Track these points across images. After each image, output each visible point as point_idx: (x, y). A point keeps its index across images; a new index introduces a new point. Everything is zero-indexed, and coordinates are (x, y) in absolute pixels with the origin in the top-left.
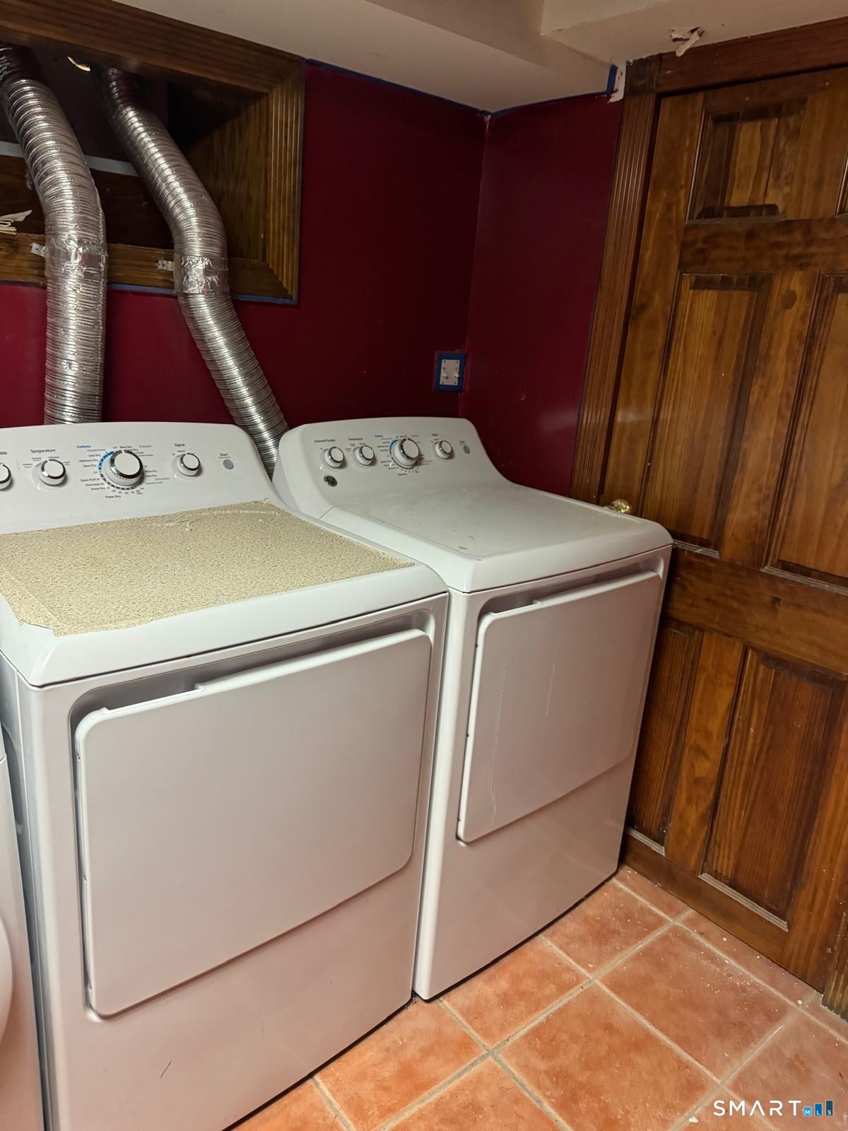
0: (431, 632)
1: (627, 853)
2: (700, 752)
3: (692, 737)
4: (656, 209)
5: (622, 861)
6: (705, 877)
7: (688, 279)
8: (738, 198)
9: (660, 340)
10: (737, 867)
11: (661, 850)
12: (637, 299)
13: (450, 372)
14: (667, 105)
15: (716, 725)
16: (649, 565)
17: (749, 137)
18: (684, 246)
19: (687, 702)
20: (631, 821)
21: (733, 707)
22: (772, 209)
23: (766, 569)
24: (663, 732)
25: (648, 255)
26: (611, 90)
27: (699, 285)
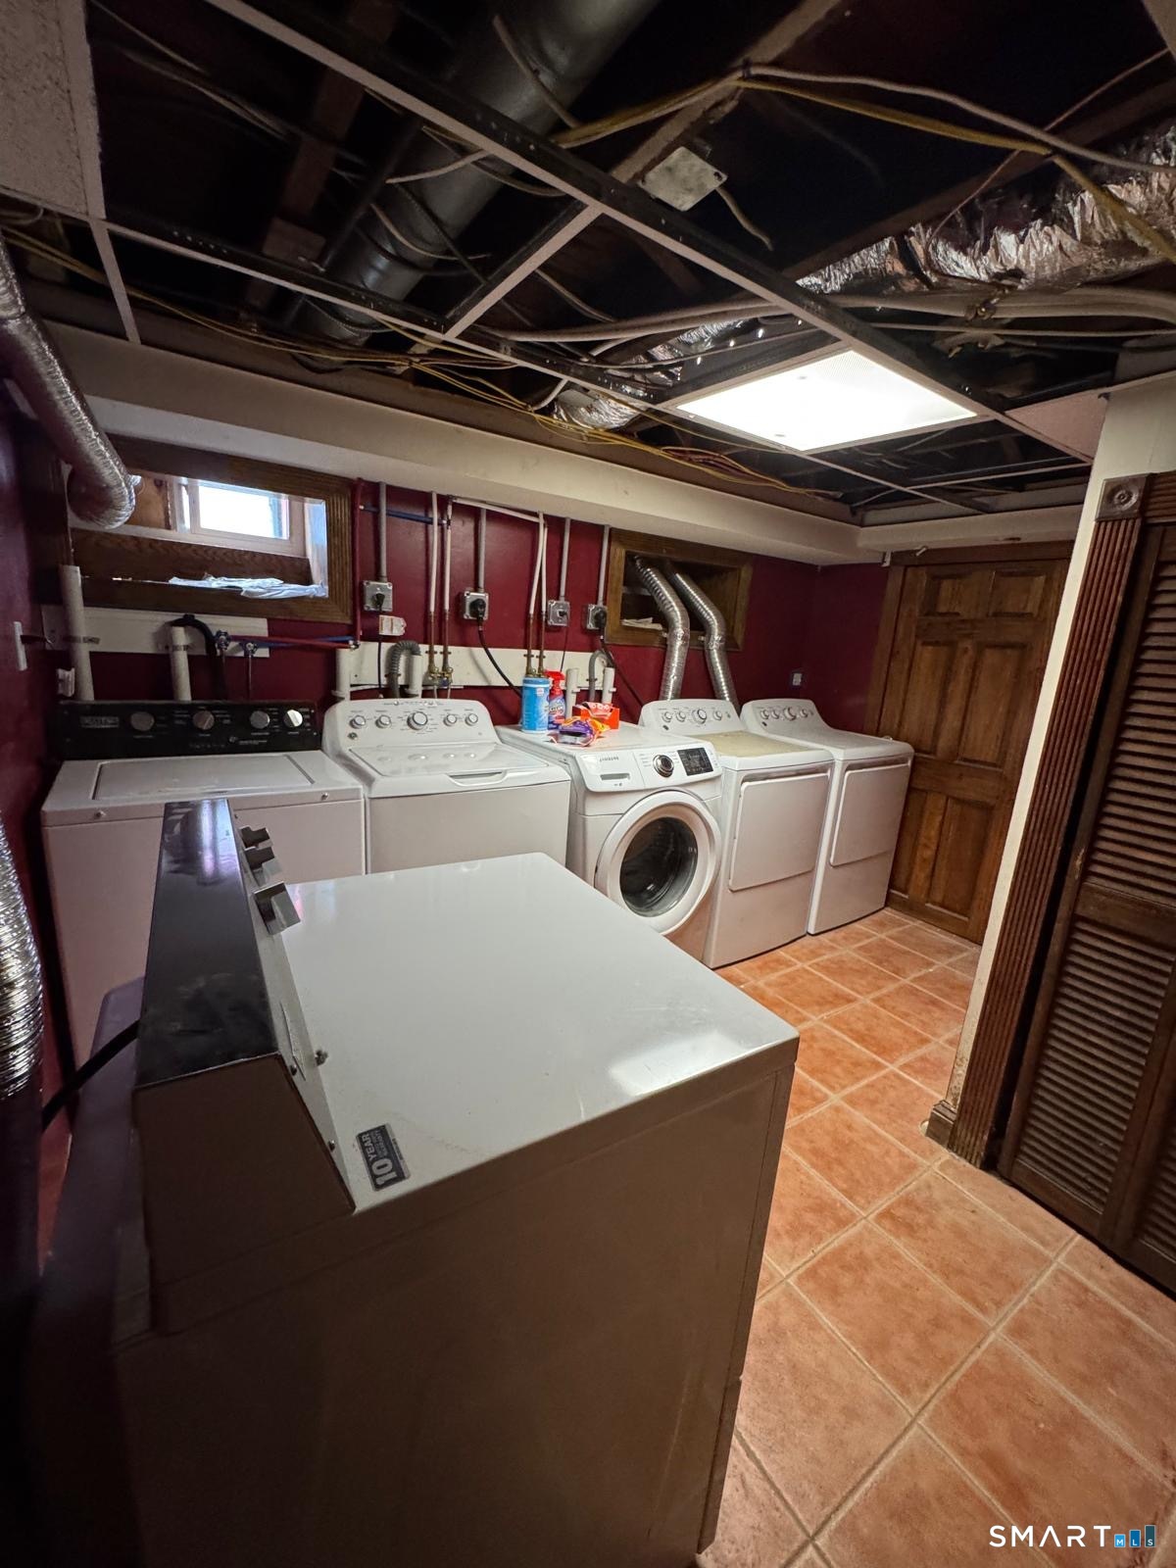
0: (829, 774)
1: (889, 901)
2: (926, 846)
3: (923, 840)
4: (904, 612)
5: (886, 905)
6: (929, 905)
7: (919, 642)
8: (942, 609)
9: (906, 666)
10: (944, 897)
11: (907, 897)
12: (895, 650)
13: (797, 679)
14: (909, 570)
15: (933, 833)
16: (904, 761)
17: (946, 585)
18: (918, 627)
19: (919, 826)
20: (891, 885)
21: (942, 823)
22: (957, 614)
23: (957, 762)
24: (908, 841)
25: (901, 629)
26: (884, 562)
27: (925, 644)
